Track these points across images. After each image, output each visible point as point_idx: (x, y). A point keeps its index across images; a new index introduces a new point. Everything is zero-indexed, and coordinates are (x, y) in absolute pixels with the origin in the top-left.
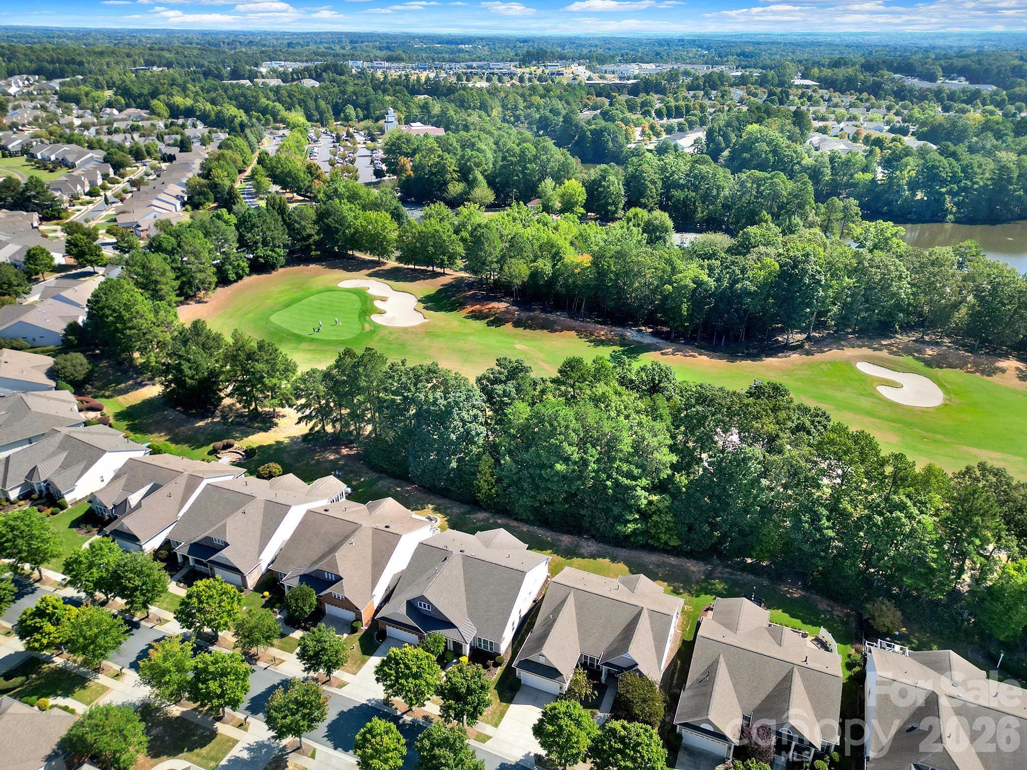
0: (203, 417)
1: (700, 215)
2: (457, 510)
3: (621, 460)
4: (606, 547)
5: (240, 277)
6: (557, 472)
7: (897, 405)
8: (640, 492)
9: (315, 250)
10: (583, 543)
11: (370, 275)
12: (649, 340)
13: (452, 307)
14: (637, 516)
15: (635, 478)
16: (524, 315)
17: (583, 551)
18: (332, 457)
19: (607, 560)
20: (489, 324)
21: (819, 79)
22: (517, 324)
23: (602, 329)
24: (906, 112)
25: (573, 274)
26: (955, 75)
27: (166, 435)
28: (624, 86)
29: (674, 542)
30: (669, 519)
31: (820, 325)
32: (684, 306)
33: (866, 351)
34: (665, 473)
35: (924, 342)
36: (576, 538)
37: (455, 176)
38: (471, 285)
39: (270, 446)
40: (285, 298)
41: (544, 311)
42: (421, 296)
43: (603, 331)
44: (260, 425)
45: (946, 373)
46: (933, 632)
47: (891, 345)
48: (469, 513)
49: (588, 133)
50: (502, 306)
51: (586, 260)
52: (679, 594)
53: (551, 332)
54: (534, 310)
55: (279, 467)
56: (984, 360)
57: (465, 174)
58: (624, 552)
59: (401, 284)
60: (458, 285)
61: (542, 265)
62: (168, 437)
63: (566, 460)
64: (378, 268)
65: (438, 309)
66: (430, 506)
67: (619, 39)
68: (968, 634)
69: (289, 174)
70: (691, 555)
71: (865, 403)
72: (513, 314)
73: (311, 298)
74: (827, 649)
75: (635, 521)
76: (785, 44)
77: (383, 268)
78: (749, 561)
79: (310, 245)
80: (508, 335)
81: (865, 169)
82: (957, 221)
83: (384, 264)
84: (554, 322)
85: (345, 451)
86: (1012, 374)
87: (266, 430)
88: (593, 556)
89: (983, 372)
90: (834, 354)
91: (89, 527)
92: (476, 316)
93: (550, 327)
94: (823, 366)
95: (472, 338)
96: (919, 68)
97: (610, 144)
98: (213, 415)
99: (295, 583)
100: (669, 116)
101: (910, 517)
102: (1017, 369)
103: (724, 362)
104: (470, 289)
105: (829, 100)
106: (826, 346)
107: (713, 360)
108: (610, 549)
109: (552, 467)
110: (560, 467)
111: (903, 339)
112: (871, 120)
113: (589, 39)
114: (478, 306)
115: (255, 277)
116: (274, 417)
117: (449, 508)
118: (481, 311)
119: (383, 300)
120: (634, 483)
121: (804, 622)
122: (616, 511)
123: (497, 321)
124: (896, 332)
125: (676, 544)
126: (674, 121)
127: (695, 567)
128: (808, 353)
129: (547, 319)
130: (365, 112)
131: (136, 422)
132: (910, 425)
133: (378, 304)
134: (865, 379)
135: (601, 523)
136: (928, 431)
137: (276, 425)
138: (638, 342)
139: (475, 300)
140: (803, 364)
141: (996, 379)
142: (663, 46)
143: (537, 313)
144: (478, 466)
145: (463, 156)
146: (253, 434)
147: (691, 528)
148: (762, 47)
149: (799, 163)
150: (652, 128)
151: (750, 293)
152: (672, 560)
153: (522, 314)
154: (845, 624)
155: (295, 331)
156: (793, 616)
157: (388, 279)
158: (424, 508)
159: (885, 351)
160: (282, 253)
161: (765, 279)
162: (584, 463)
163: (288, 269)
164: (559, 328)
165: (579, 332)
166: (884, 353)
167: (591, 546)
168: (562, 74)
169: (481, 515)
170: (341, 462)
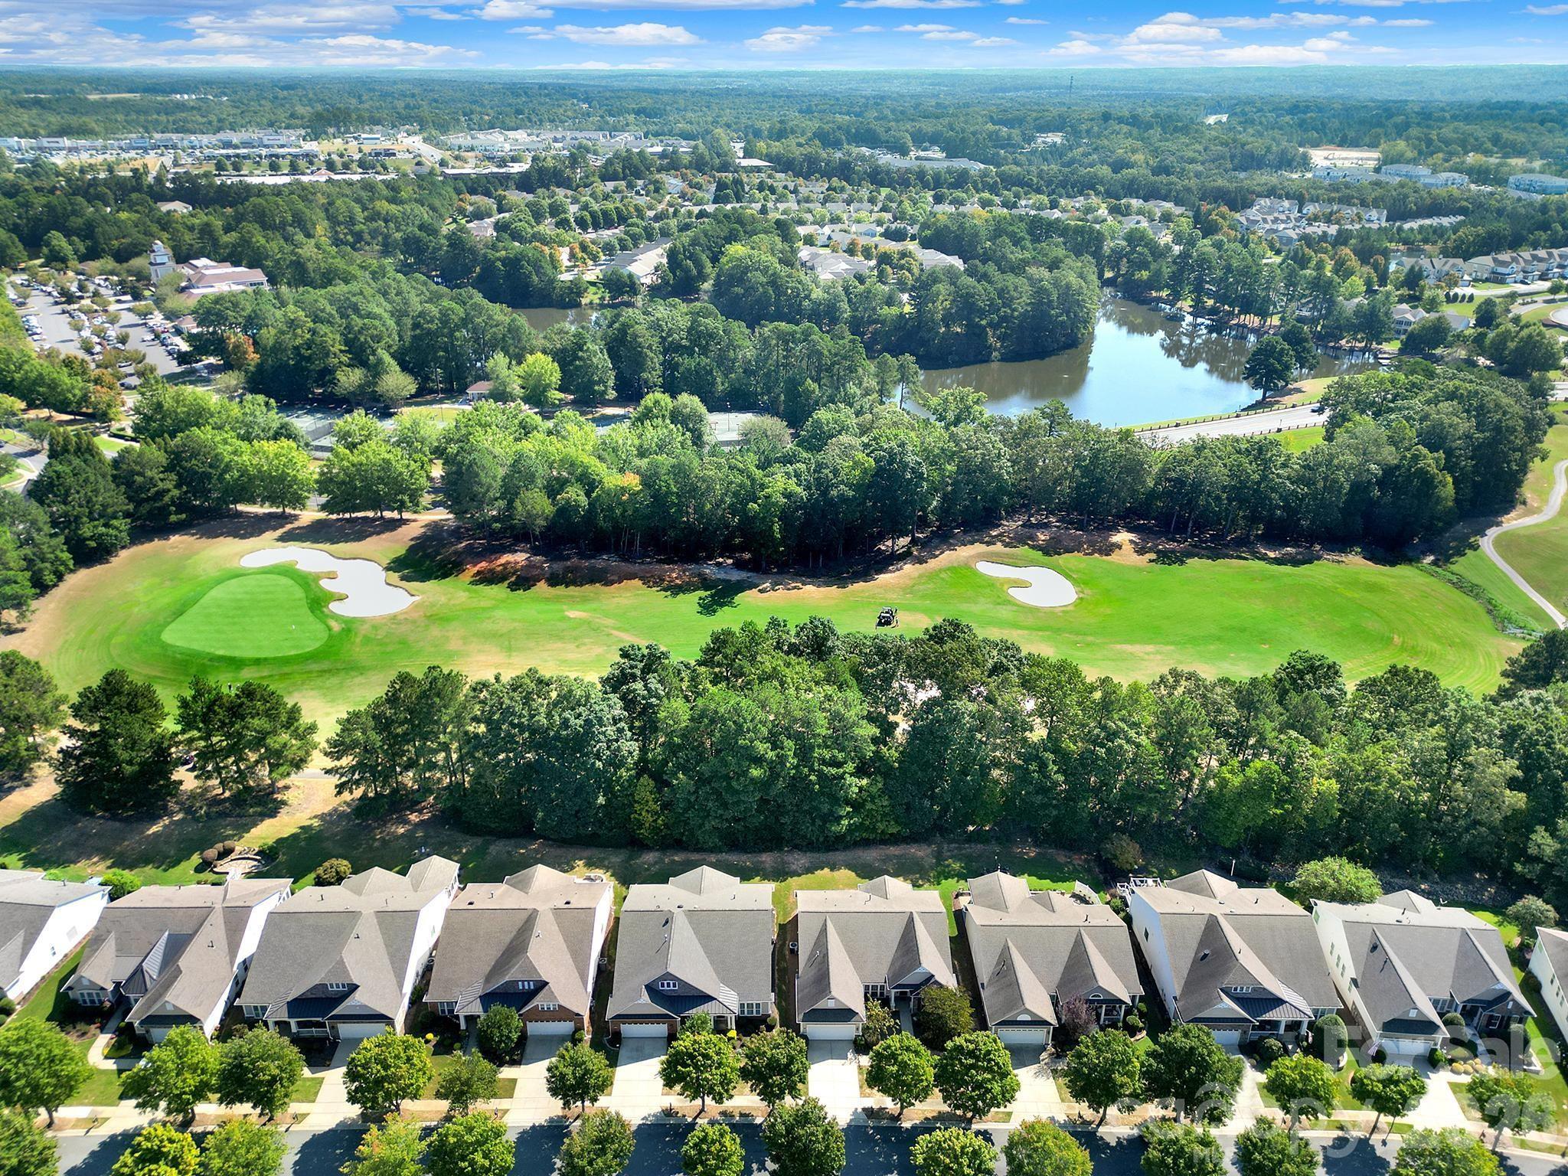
0: (154, 818)
1: (720, 388)
2: (617, 858)
3: (819, 746)
4: (816, 855)
5: (60, 577)
6: (752, 779)
7: (1037, 609)
8: (849, 779)
9: (176, 513)
10: (789, 858)
11: (282, 539)
12: (736, 576)
13: (446, 569)
14: (849, 809)
15: (839, 765)
16: (558, 566)
17: (794, 867)
18: (402, 831)
19: (826, 870)
20: (514, 587)
21: (768, 157)
22: (554, 581)
23: (673, 570)
24: (894, 205)
25: (621, 503)
26: (927, 144)
27: (103, 859)
28: (508, 177)
29: (894, 829)
30: (885, 803)
31: (923, 523)
32: (776, 527)
33: (979, 548)
34: (869, 750)
35: (1032, 526)
36: (776, 854)
37: (344, 359)
38: (457, 534)
39: (294, 836)
40: (166, 600)
41: (582, 556)
42: (386, 562)
43: (675, 573)
44: (259, 809)
45: (1065, 559)
46: (1167, 856)
47: (1001, 535)
48: (631, 858)
49: (499, 264)
50: (520, 558)
51: (632, 481)
52: (919, 886)
53: (606, 584)
54: (568, 558)
55: (345, 862)
56: (1096, 537)
57: (359, 354)
58: (839, 856)
59: (342, 547)
60: (434, 536)
61: (574, 496)
62: (109, 862)
63: (758, 761)
64: (289, 527)
65: (424, 576)
66: (580, 863)
67: (444, 83)
68: (1196, 848)
69: (40, 380)
70: (913, 839)
71: (1005, 613)
72: (543, 569)
73: (213, 593)
74: (1087, 903)
75: (849, 816)
76: (693, 93)
77: (296, 524)
78: (971, 828)
79: (166, 507)
80: (547, 600)
81: (890, 301)
82: (1004, 359)
83: (296, 517)
84: (604, 571)
85: (414, 817)
86: (1128, 548)
87: (273, 813)
88: (810, 870)
89: (1101, 552)
90: (947, 558)
91: (81, 1026)
92: (488, 578)
93: (602, 578)
94: (943, 575)
95: (499, 613)
96: (884, 137)
97: (535, 278)
98: (167, 812)
99: (476, 1009)
100: (596, 227)
101: (1129, 741)
102: (1131, 541)
103: (834, 590)
104: (460, 540)
105: (795, 191)
106: (936, 548)
107: (822, 589)
108: (823, 857)
109: (745, 773)
110: (755, 772)
111: (1012, 525)
112: (859, 222)
113: (395, 83)
114: (484, 564)
115: (83, 573)
116: (273, 793)
117: (604, 859)
118: (492, 571)
119: (332, 576)
120: (841, 770)
121: (1053, 881)
122: (825, 808)
123: (522, 581)
124: (1001, 519)
125: (895, 831)
126: (607, 234)
127: (920, 852)
128: (921, 561)
129: (592, 568)
130: (89, 243)
131: (33, 850)
132: (1058, 631)
133: (325, 584)
134: (991, 583)
135: (808, 829)
136: (1077, 634)
137: (284, 803)
138: (724, 580)
139: (475, 555)
140: (920, 576)
141: (1114, 557)
142: (518, 96)
143: (575, 560)
144: (632, 795)
145: (349, 327)
146: (255, 825)
147: (909, 807)
148: (666, 98)
149: (807, 297)
150: (584, 248)
151: (848, 499)
152: (893, 850)
153: (555, 566)
154: (1089, 871)
155: (221, 652)
156: (1040, 878)
157: (316, 541)
158: (573, 868)
159: (999, 544)
160: (123, 527)
161: (862, 479)
162: (782, 759)
163: (135, 549)
164: (615, 578)
165: (645, 580)
166: (999, 547)
167: (799, 860)
168: (394, 154)
169: (650, 857)
170: (420, 834)
